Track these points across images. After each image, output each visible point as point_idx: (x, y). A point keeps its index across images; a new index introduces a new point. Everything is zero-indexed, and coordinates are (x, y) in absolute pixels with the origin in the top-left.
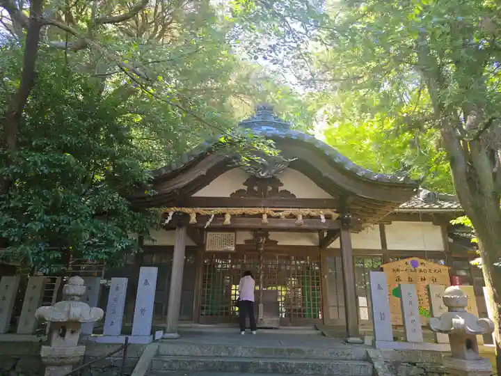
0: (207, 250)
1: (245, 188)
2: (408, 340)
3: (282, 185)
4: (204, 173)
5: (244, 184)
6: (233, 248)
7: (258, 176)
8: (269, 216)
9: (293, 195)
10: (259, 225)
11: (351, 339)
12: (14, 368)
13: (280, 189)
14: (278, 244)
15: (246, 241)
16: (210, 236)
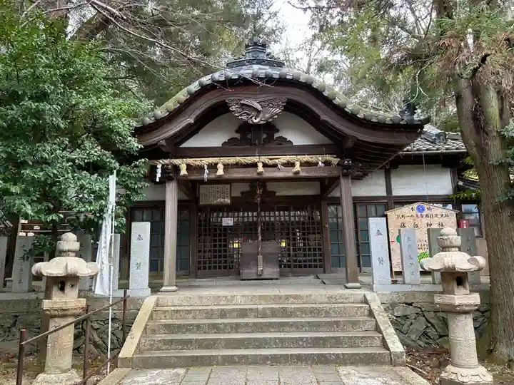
0: (201, 203)
1: (238, 136)
2: (406, 282)
3: (278, 131)
4: (192, 121)
5: (237, 132)
6: (228, 201)
7: (251, 122)
8: (265, 165)
9: (290, 142)
10: (255, 176)
11: (350, 285)
12: (14, 324)
13: (276, 135)
14: (277, 194)
15: (242, 193)
16: (203, 189)
